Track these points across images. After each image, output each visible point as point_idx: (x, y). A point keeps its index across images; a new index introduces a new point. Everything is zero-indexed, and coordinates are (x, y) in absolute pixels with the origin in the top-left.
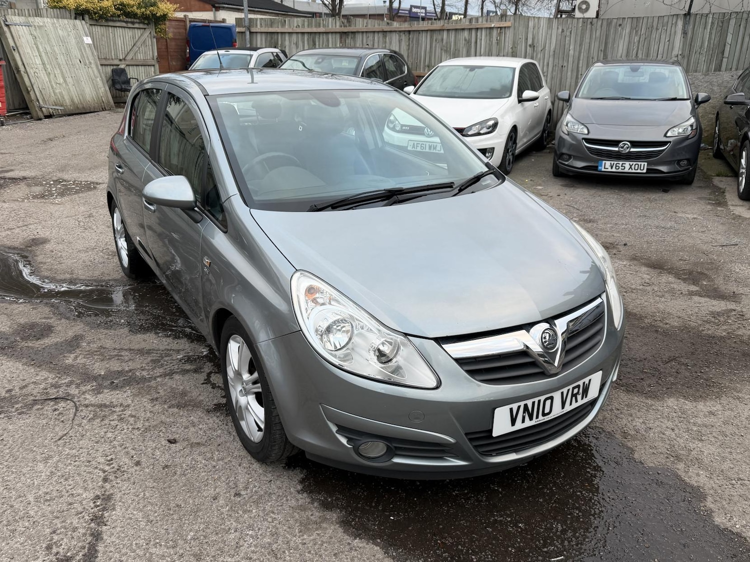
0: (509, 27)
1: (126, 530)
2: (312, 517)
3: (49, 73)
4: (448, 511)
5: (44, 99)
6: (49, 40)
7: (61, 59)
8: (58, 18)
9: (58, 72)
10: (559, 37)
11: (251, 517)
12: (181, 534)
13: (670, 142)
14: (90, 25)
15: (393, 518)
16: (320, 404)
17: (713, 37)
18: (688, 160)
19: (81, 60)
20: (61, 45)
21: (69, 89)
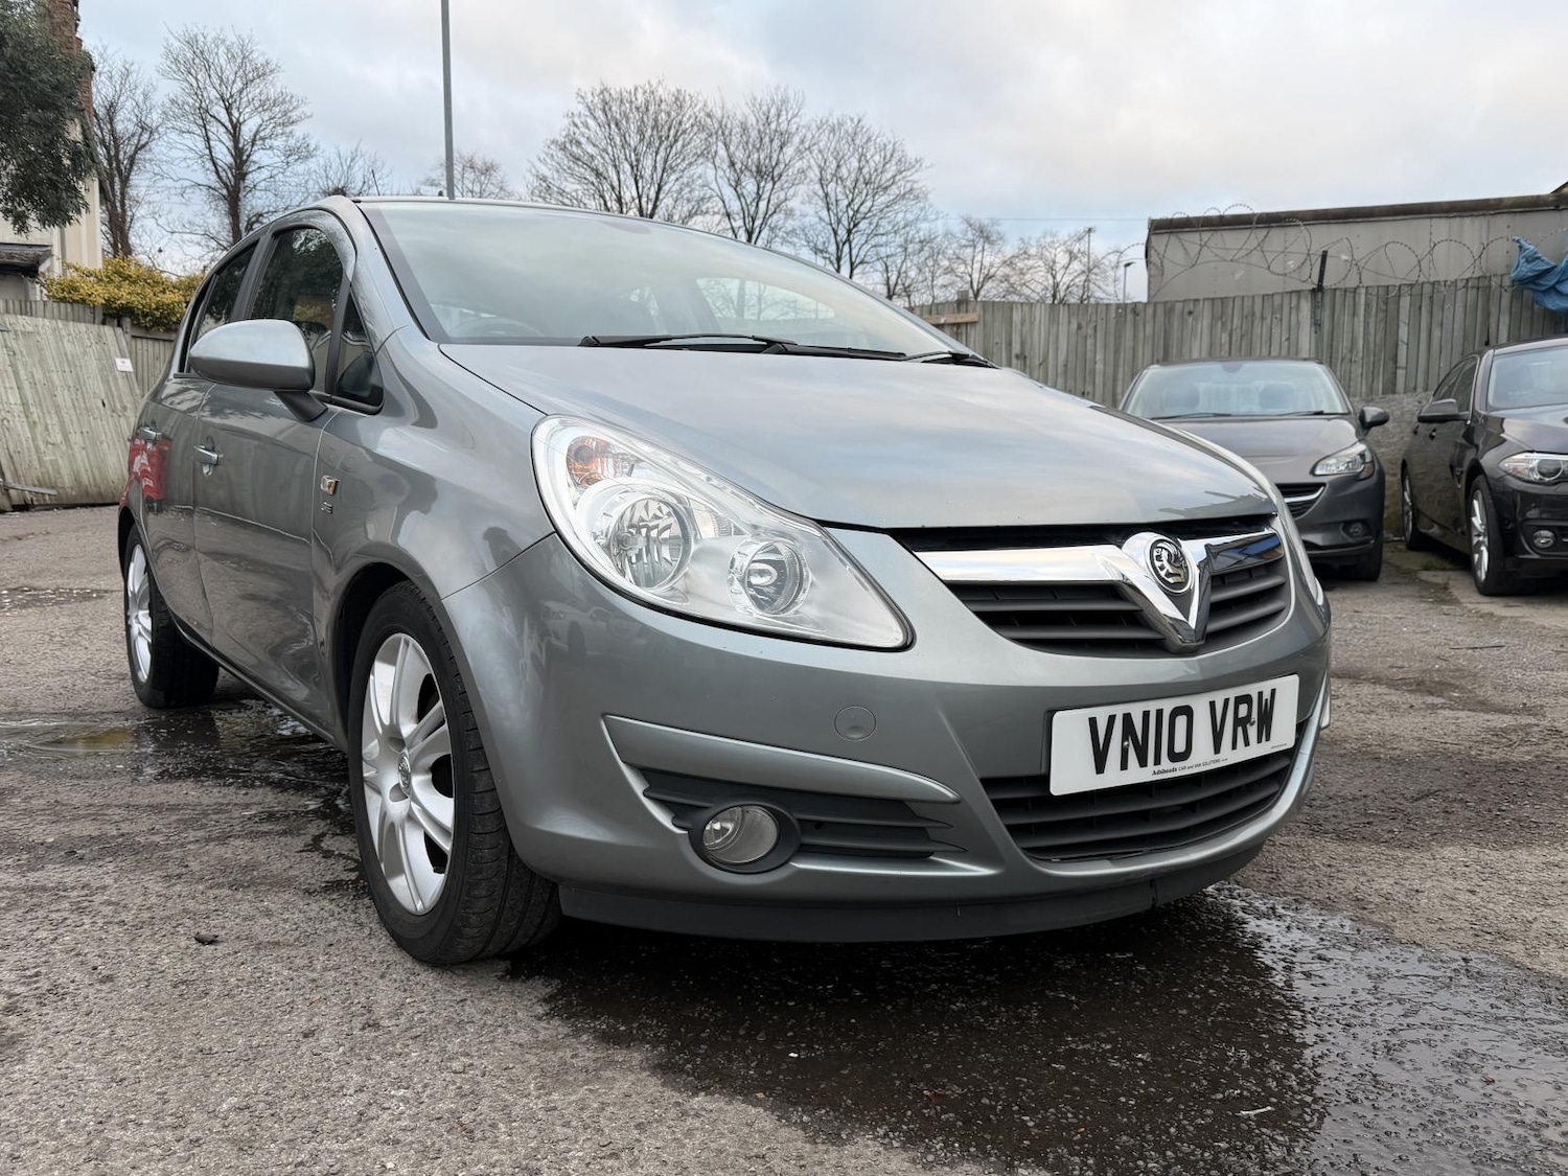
0: (974, 323)
1: (44, 1098)
2: (574, 1061)
3: (34, 422)
4: (942, 1039)
5: (15, 473)
6: (42, 361)
7: (64, 398)
8: (67, 320)
9: (52, 421)
10: (1073, 340)
11: (404, 1066)
12: (201, 1102)
13: (1324, 485)
14: (133, 337)
15: (796, 1055)
16: (603, 715)
17: (1372, 330)
18: (1363, 522)
19: (106, 402)
20: (67, 370)
21: (73, 455)
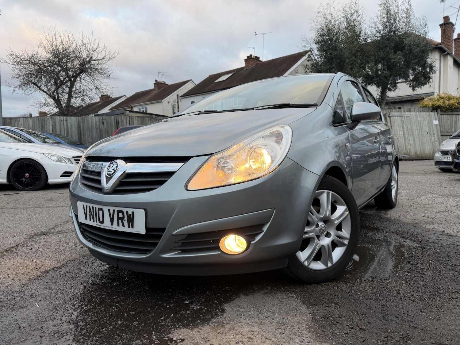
3: (406, 139)
5: (399, 151)
6: (411, 123)
7: (416, 132)
8: (420, 112)
9: (411, 138)
14: (441, 114)
19: (428, 133)
20: (418, 125)
21: (416, 147)
